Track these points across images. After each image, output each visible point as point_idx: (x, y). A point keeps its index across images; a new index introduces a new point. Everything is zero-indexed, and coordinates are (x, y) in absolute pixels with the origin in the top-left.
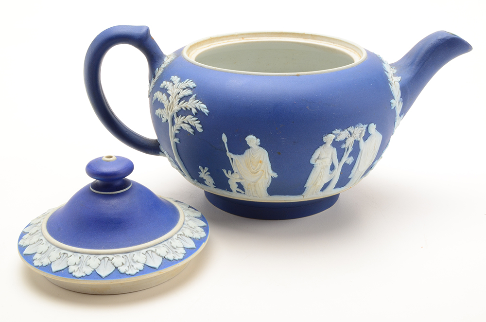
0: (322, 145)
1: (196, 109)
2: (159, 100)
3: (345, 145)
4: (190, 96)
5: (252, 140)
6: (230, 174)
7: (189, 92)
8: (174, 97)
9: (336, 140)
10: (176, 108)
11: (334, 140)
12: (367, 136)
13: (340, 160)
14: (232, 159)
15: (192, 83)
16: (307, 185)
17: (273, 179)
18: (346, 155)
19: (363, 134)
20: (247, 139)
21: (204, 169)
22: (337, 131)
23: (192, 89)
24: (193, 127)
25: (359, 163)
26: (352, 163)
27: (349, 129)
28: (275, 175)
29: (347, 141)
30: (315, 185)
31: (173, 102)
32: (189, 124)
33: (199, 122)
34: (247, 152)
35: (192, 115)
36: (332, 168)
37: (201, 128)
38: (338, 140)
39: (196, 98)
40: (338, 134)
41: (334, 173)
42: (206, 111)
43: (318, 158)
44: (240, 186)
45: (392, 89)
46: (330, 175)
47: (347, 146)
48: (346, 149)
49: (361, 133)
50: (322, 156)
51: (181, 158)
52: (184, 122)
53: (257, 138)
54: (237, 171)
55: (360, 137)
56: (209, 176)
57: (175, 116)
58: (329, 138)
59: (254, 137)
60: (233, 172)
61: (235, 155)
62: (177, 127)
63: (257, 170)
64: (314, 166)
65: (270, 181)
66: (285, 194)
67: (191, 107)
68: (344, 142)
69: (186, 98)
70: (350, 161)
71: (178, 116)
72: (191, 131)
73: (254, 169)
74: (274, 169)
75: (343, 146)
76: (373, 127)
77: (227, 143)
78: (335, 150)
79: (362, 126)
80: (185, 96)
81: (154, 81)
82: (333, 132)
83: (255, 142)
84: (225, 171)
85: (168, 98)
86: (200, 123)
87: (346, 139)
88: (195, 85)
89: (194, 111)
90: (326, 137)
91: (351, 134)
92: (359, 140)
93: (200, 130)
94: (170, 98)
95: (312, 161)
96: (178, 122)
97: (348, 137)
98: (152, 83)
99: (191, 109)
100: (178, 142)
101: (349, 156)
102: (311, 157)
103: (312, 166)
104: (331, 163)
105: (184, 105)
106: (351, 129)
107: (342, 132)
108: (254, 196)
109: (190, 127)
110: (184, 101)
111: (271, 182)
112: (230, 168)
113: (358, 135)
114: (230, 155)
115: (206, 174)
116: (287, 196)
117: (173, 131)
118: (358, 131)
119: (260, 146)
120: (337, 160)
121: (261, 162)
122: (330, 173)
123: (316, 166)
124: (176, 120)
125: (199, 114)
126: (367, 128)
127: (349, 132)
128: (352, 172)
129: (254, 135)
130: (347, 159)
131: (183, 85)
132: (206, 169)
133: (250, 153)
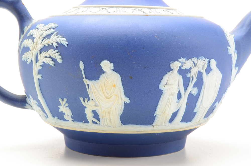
0: (169, 72)
1: (57, 43)
2: (25, 47)
3: (189, 74)
4: (52, 34)
5: (106, 65)
6: (86, 101)
7: (52, 31)
8: (38, 38)
9: (182, 68)
10: (40, 46)
11: (180, 67)
12: (209, 70)
13: (186, 89)
14: (88, 85)
15: (55, 24)
16: (157, 113)
17: (126, 105)
18: (191, 84)
19: (206, 67)
20: (101, 64)
21: (63, 100)
22: (183, 60)
23: (54, 29)
24: (53, 60)
25: (203, 96)
26: (197, 94)
27: (193, 59)
28: (127, 100)
29: (191, 71)
30: (164, 113)
31: (37, 42)
32: (50, 57)
33: (59, 53)
34: (102, 77)
35: (53, 48)
36: (179, 96)
37: (61, 59)
38: (184, 68)
39: (57, 34)
40: (183, 62)
41: (181, 101)
42: (65, 43)
43: (166, 84)
44: (96, 115)
45: (228, 39)
46: (177, 104)
47: (192, 76)
48: (191, 79)
49: (204, 66)
50: (170, 82)
51: (43, 95)
52: (46, 57)
53: (111, 62)
54: (93, 98)
55: (203, 69)
56: (68, 108)
57: (38, 54)
58: (176, 65)
59: (109, 62)
60: (89, 100)
61: (91, 81)
62: (40, 63)
63: (111, 95)
64: (163, 92)
65: (123, 107)
66: (137, 123)
67: (52, 42)
68: (189, 71)
69: (48, 36)
70: (195, 91)
71: (40, 53)
72: (51, 63)
73: (108, 94)
74: (127, 94)
75: (189, 75)
76: (213, 63)
77: (84, 70)
78: (181, 78)
79: (204, 59)
80: (47, 35)
81: (22, 36)
82: (179, 60)
83: (109, 67)
84: (81, 99)
85: (33, 41)
86: (60, 55)
87: (191, 68)
88: (56, 25)
89: (55, 45)
90: (173, 64)
91: (195, 64)
92: (202, 71)
93: (60, 61)
94: (35, 40)
95: (161, 87)
96: (40, 58)
97: (192, 67)
98: (21, 38)
99: (52, 44)
100: (41, 78)
101: (194, 86)
102: (160, 83)
103: (161, 92)
104: (178, 90)
105: (46, 42)
106: (195, 60)
107: (187, 61)
108: (108, 126)
109: (51, 60)
110: (46, 39)
111: (124, 109)
112: (86, 96)
113: (201, 67)
114: (86, 81)
115: (65, 106)
116: (138, 126)
117: (36, 68)
118: (202, 63)
119: (113, 70)
120: (183, 89)
121: (114, 86)
122: (177, 102)
123: (165, 92)
124: (39, 57)
125: (60, 47)
126: (209, 62)
127: (193, 62)
128: (197, 104)
129: (108, 60)
130: (192, 89)
131: (47, 27)
132: (65, 100)
133: (104, 78)
